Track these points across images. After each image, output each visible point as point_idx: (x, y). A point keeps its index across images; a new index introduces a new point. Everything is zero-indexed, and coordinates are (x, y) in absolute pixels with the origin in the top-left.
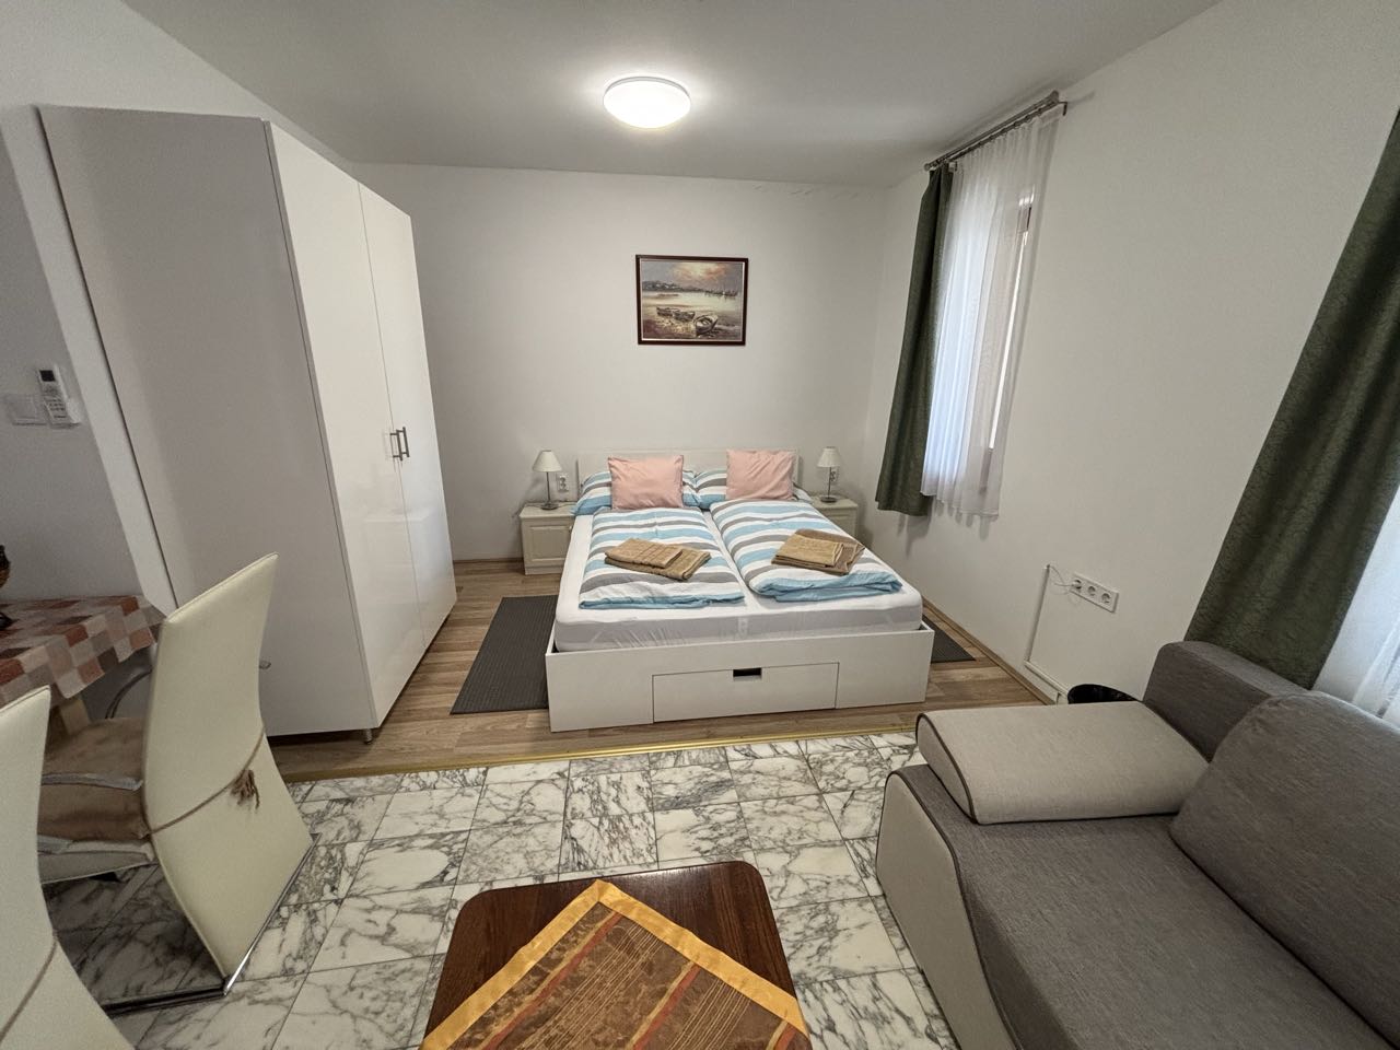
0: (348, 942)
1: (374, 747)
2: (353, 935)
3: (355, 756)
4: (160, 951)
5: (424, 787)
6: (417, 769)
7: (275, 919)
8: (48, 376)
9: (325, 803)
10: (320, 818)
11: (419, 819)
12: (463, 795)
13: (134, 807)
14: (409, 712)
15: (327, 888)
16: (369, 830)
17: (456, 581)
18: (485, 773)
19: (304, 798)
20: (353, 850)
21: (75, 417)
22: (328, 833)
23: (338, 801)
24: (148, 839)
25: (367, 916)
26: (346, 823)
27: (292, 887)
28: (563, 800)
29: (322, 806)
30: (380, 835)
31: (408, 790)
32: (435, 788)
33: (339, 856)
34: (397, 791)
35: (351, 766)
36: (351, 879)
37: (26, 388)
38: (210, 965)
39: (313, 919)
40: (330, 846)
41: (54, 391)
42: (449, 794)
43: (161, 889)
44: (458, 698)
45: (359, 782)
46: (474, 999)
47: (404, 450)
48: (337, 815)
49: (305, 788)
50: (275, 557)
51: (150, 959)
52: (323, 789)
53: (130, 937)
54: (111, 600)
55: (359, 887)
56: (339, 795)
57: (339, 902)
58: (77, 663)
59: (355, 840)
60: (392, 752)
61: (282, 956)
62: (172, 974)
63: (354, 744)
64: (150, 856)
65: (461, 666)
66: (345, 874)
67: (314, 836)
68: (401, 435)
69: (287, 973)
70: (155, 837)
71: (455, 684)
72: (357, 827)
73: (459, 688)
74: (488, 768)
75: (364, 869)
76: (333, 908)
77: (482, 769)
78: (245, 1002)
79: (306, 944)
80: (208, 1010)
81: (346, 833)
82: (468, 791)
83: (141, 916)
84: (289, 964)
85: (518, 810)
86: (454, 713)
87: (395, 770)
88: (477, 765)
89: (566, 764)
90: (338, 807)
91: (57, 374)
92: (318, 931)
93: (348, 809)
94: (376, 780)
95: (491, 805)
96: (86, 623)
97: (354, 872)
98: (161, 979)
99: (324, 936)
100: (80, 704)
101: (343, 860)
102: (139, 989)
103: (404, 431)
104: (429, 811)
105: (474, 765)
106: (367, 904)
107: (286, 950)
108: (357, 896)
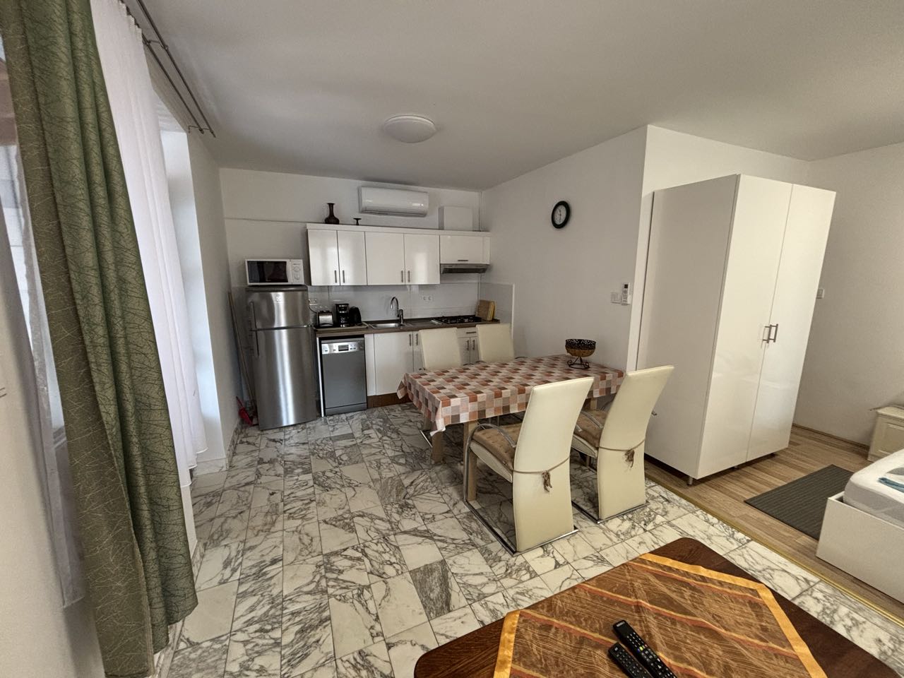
0: (642, 544)
1: (690, 488)
2: (644, 545)
3: (680, 486)
4: (587, 498)
5: (707, 521)
6: (708, 511)
7: (620, 515)
8: (626, 286)
9: (658, 495)
10: (653, 498)
11: (696, 530)
12: (728, 540)
13: (598, 436)
14: (719, 486)
15: (643, 522)
16: (670, 517)
17: (791, 437)
18: (748, 541)
19: (650, 487)
20: (659, 519)
21: (629, 302)
22: (653, 505)
23: (663, 497)
24: (597, 449)
25: (653, 544)
26: (662, 507)
27: (631, 511)
28: (797, 594)
29: (656, 495)
30: (674, 522)
31: (698, 516)
32: (713, 526)
33: (653, 516)
34: (692, 513)
35: (676, 489)
36: (653, 527)
37: (618, 289)
38: (597, 512)
39: (633, 527)
40: (651, 510)
41: (626, 292)
42: (719, 533)
43: (594, 481)
44: (754, 497)
45: (676, 497)
46: (671, 561)
47: (772, 337)
48: (659, 502)
49: (653, 484)
50: (672, 367)
51: (583, 497)
52: (659, 488)
53: (581, 487)
54: (616, 371)
55: (655, 532)
56: (665, 496)
57: (645, 530)
58: (601, 387)
59: (663, 516)
60: (700, 497)
61: (618, 529)
62: (586, 506)
63: (682, 482)
64: (596, 456)
65: (768, 484)
66: (652, 524)
67: (647, 502)
68: (773, 329)
69: (617, 535)
70: (600, 449)
71: (757, 490)
72: (666, 513)
73: (759, 494)
74: (752, 540)
75: (660, 528)
76: (641, 531)
77: (747, 538)
78: (602, 531)
79: (628, 532)
80: (592, 524)
81: (660, 511)
82: (732, 540)
83: (585, 484)
84: (619, 533)
85: (760, 572)
86: (746, 502)
87: (696, 504)
88: (746, 534)
89: (816, 580)
90: (662, 500)
91: (629, 286)
92: (633, 533)
93: (665, 503)
94: (684, 502)
95: (742, 555)
96: (607, 375)
97: (656, 526)
98: (584, 505)
99: (634, 536)
100: (596, 401)
101: (654, 519)
102: (578, 502)
103: (777, 326)
104: (704, 532)
105: (743, 532)
106: (655, 540)
107: (620, 528)
108: (653, 534)
